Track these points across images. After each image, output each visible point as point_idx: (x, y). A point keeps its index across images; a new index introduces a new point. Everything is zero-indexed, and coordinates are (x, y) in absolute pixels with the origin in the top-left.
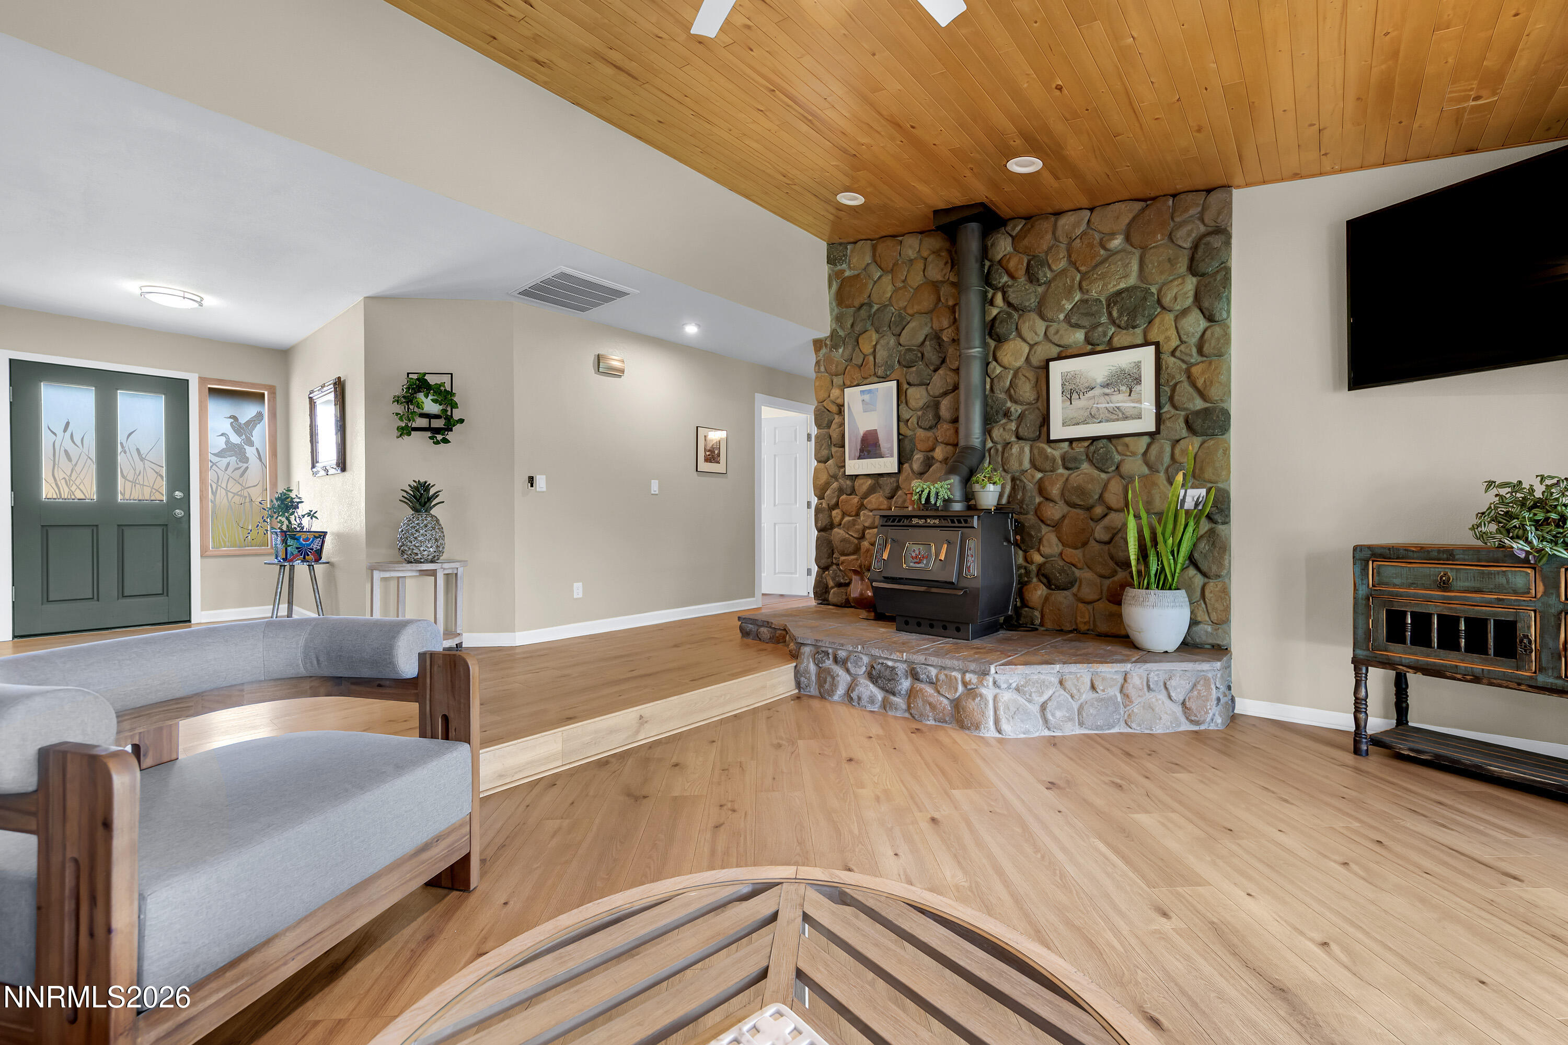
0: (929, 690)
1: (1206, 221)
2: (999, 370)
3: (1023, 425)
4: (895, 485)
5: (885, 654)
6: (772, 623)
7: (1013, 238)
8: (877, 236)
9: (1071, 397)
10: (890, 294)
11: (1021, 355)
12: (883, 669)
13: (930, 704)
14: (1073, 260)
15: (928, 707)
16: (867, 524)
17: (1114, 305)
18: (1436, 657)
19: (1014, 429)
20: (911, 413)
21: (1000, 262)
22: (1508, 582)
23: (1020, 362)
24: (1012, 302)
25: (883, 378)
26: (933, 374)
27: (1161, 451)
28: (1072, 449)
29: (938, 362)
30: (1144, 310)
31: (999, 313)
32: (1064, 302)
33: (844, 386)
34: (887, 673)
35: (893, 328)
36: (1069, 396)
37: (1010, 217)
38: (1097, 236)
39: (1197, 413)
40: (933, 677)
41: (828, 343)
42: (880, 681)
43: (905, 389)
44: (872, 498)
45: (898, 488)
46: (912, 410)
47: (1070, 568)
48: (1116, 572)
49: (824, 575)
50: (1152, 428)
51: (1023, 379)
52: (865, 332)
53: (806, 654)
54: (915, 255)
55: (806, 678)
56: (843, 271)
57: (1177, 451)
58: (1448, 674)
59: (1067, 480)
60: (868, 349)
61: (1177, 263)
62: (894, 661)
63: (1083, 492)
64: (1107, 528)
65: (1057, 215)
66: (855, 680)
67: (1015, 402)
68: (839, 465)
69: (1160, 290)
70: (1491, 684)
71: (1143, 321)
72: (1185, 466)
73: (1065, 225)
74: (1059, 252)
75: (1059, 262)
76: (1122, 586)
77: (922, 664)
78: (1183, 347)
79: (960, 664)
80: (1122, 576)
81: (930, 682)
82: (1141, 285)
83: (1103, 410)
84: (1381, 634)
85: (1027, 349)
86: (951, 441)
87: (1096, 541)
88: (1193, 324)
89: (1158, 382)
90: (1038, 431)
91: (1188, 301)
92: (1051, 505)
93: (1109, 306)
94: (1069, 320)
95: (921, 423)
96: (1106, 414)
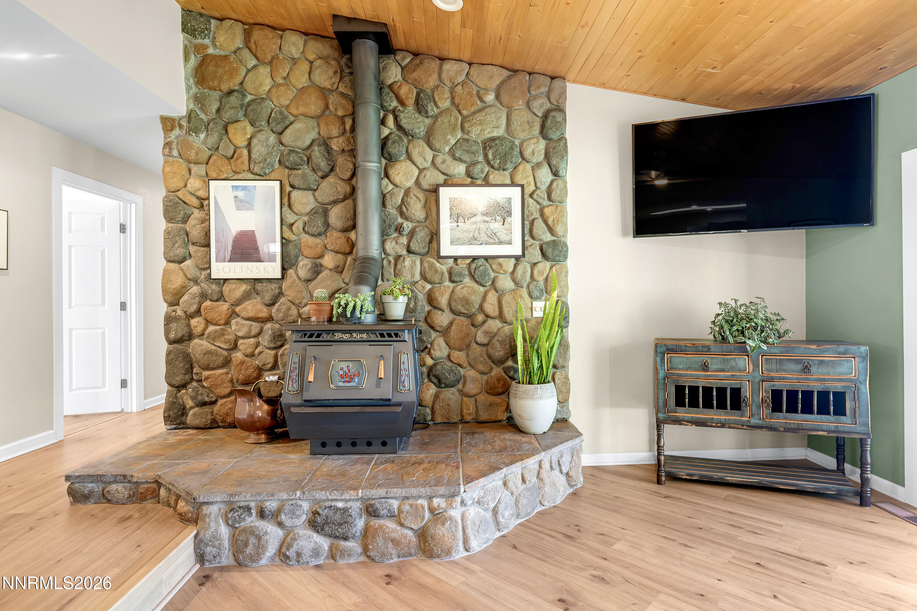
0: (390, 525)
1: (552, 100)
2: (391, 187)
3: (414, 240)
4: (277, 291)
5: (335, 495)
6: (132, 476)
7: (403, 69)
8: (251, 21)
9: (458, 220)
10: (268, 88)
11: (412, 177)
12: (331, 513)
13: (393, 540)
14: (456, 102)
15: (390, 545)
16: (240, 334)
17: (490, 148)
18: (702, 414)
19: (406, 243)
20: (296, 217)
21: (390, 87)
22: (736, 364)
23: (410, 183)
24: (403, 126)
25: (260, 175)
26: (320, 180)
27: (524, 273)
28: (457, 265)
29: (327, 170)
30: (512, 158)
31: (390, 134)
32: (448, 136)
33: (208, 178)
34: (338, 516)
35: (273, 124)
36: (456, 219)
37: (400, 48)
38: (475, 89)
39: (548, 243)
40: (396, 510)
41: (184, 124)
42: (327, 528)
43: (287, 191)
44: (248, 305)
45: (281, 294)
46: (296, 214)
47: (457, 368)
48: (492, 368)
49: (179, 395)
50: (518, 252)
51: (414, 198)
52: (236, 122)
53: (213, 515)
54: (299, 55)
55: (214, 547)
56: (206, 47)
57: (536, 272)
58: (709, 424)
59: (453, 291)
60: (241, 141)
61: (533, 126)
62: (347, 501)
63: (466, 302)
64: (486, 333)
65: (442, 59)
66: (292, 534)
67: (407, 219)
68: (201, 266)
69: (521, 144)
70: (730, 427)
71: (510, 166)
72: (541, 284)
73: (448, 71)
74: (443, 93)
75: (444, 101)
76: (498, 380)
77: (381, 498)
78: (538, 192)
79: (428, 491)
80: (497, 371)
81: (392, 516)
82: (508, 137)
83: (483, 234)
84: (672, 401)
85: (416, 172)
86: (342, 250)
87: (477, 344)
88: (545, 175)
89: (524, 217)
90: (429, 247)
91: (540, 157)
92: (440, 313)
93: (485, 149)
94: (452, 153)
95: (307, 229)
96: (483, 237)
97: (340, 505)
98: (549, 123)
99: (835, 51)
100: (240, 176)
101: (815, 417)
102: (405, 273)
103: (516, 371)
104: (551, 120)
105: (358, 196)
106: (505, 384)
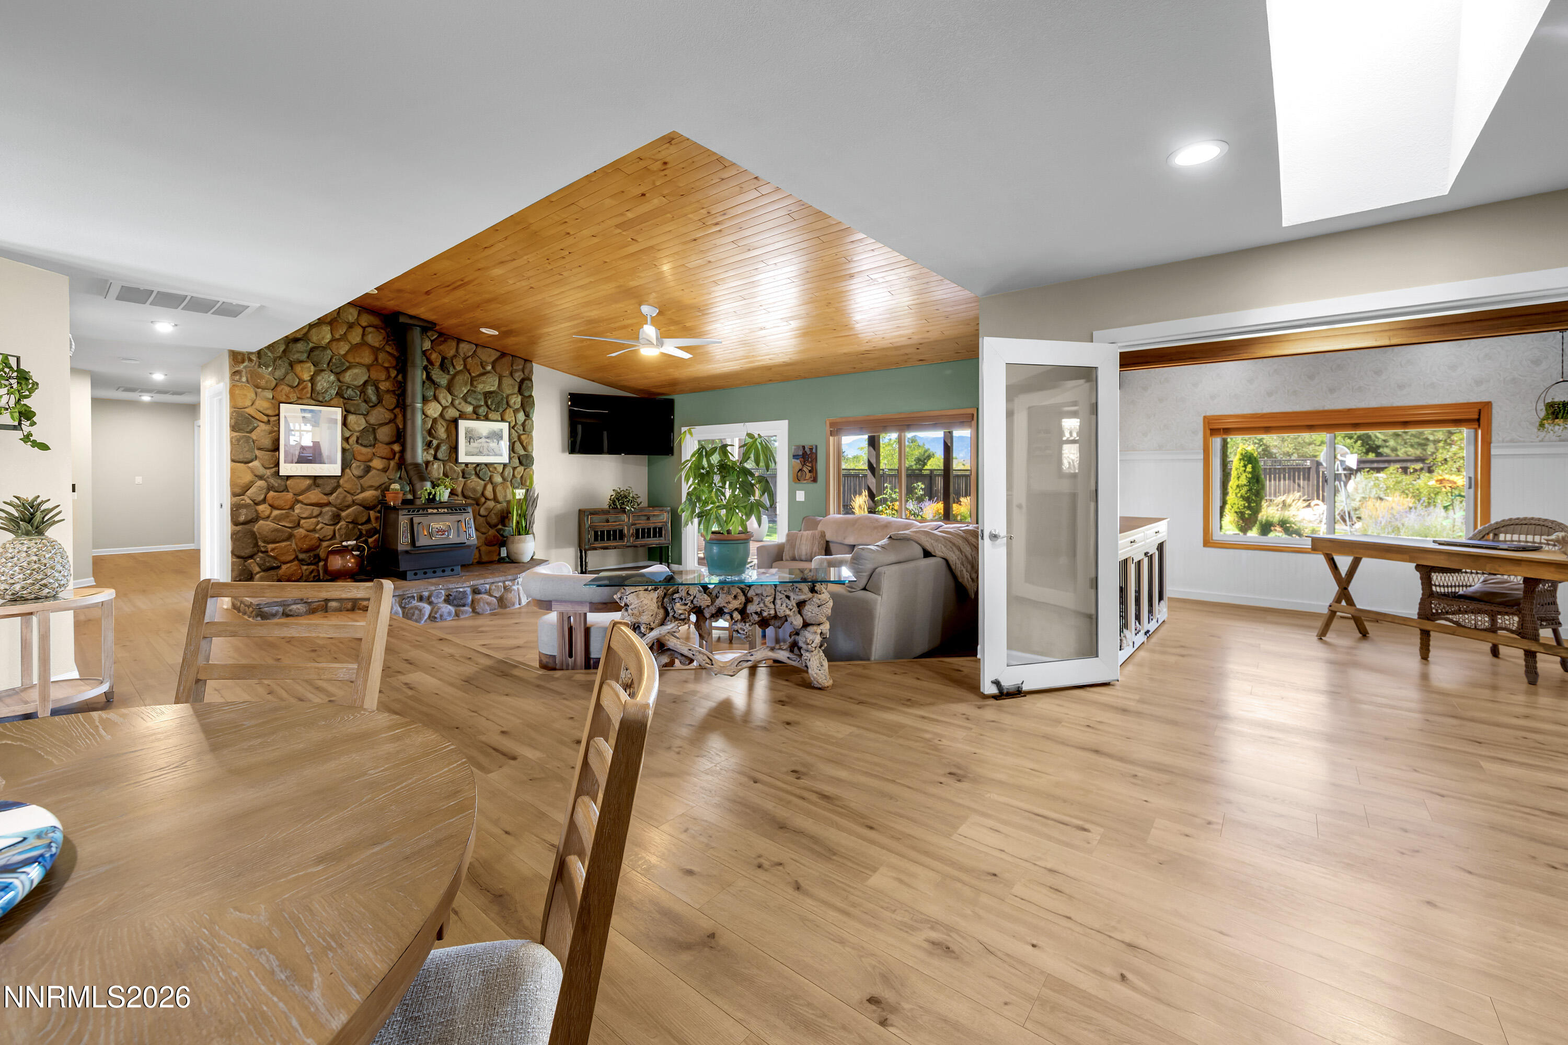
1: (525, 373)
3: (439, 451)
4: (336, 485)
5: (457, 586)
7: (432, 342)
9: (471, 441)
10: (329, 342)
11: (439, 411)
12: (456, 595)
13: (487, 603)
14: (467, 368)
16: (302, 516)
17: (488, 398)
18: (606, 544)
19: (433, 454)
20: (350, 433)
21: (424, 352)
22: (621, 519)
23: (437, 415)
24: (433, 379)
25: (324, 403)
26: (371, 409)
27: (510, 473)
28: (468, 468)
29: (376, 402)
30: (503, 405)
32: (463, 388)
33: (277, 402)
34: (459, 596)
35: (333, 367)
36: (468, 440)
38: (479, 361)
39: (523, 456)
40: (487, 590)
41: (254, 359)
42: (453, 602)
43: (348, 415)
44: (309, 494)
45: (339, 486)
46: (351, 431)
48: (489, 530)
49: (246, 564)
50: (506, 461)
51: (440, 425)
52: (301, 362)
57: (516, 473)
58: (609, 548)
59: (465, 484)
60: (306, 377)
61: (515, 387)
62: (464, 588)
63: (474, 490)
64: (486, 509)
65: (458, 340)
66: (436, 607)
67: (434, 438)
68: (267, 466)
69: (508, 396)
71: (501, 410)
72: (519, 480)
73: (463, 348)
74: (460, 361)
75: (460, 366)
76: (494, 537)
77: (480, 585)
78: (518, 426)
80: (492, 532)
81: (486, 593)
83: (485, 450)
84: (592, 540)
85: (441, 408)
86: (388, 456)
87: (480, 516)
88: (521, 416)
89: (510, 440)
90: (450, 457)
91: (518, 406)
92: (456, 498)
93: (485, 398)
94: (465, 399)
95: (360, 442)
96: (485, 452)
97: (461, 590)
98: (524, 386)
100: (305, 401)
102: (434, 473)
103: (504, 531)
104: (524, 385)
105: (409, 423)
106: (498, 539)
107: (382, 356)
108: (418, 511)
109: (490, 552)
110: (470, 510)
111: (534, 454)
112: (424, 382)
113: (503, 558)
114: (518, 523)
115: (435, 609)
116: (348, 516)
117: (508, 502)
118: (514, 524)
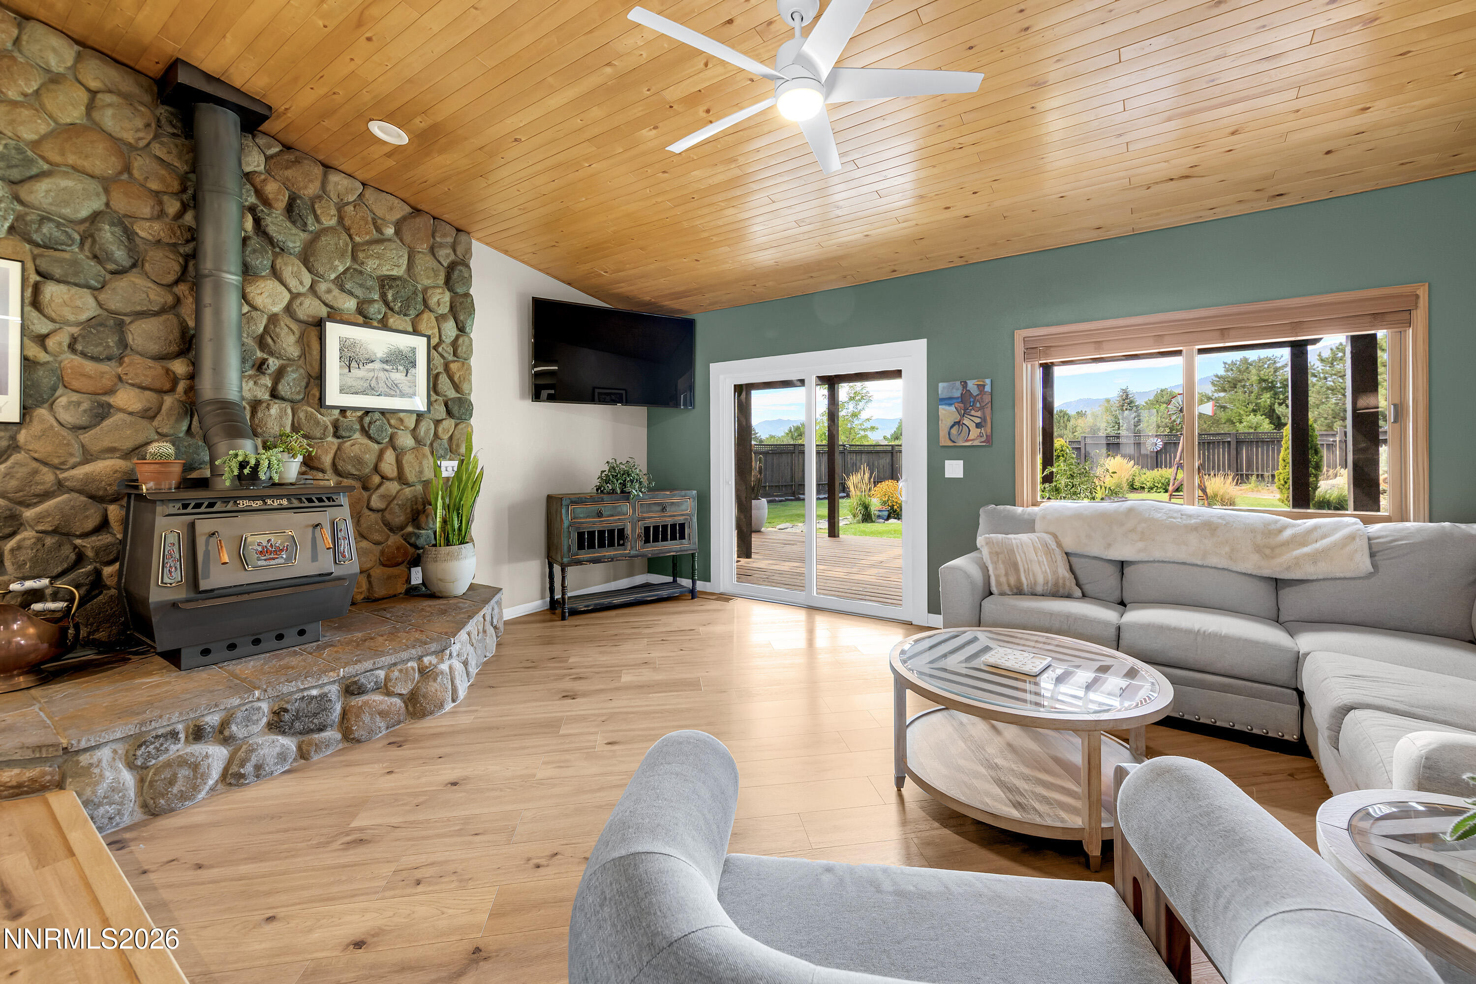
0: (377, 698)
1: (457, 253)
3: (283, 382)
4: (5, 442)
5: (308, 682)
7: (267, 158)
9: (350, 364)
11: (281, 301)
12: (304, 705)
13: (380, 713)
14: (346, 224)
15: (378, 718)
17: (389, 287)
18: (597, 553)
19: (269, 385)
20: (52, 326)
21: (248, 176)
22: (622, 510)
23: (277, 308)
24: (267, 232)
26: (110, 277)
27: (428, 430)
28: (345, 417)
29: (126, 263)
30: (416, 304)
31: (247, 238)
32: (337, 263)
34: (313, 706)
36: (347, 363)
37: (265, 131)
38: (370, 215)
39: (453, 399)
40: (383, 681)
42: (296, 723)
43: (33, 281)
45: (14, 447)
46: (54, 321)
48: (389, 536)
50: (422, 407)
51: (286, 329)
53: (104, 761)
54: (63, 70)
55: (110, 804)
57: (440, 430)
58: (602, 560)
59: (339, 448)
61: (439, 275)
62: (321, 686)
63: (359, 461)
64: (382, 497)
65: (327, 167)
66: (244, 747)
67: (271, 354)
69: (425, 290)
70: (617, 560)
71: (413, 313)
72: (445, 442)
73: (335, 183)
74: (329, 208)
75: (329, 218)
76: (398, 548)
77: (367, 671)
78: (444, 345)
79: (419, 651)
80: (394, 540)
81: (377, 689)
82: (408, 279)
83: (382, 384)
84: (575, 547)
85: (287, 297)
86: (158, 385)
87: (371, 509)
88: (450, 329)
89: (429, 370)
90: (307, 394)
91: (444, 309)
92: (320, 475)
93: (382, 287)
94: (339, 283)
95: (79, 347)
96: (382, 387)
97: (314, 692)
98: (455, 275)
99: (683, 288)
101: (669, 542)
102: (270, 424)
103: (418, 536)
104: (456, 273)
105: (208, 315)
106: (406, 553)
107: (141, 165)
108: (211, 505)
109: (389, 578)
110: (343, 500)
111: (473, 398)
112: (245, 241)
113: (416, 588)
114: (445, 521)
115: (241, 754)
116: (40, 518)
117: (426, 484)
118: (438, 525)
